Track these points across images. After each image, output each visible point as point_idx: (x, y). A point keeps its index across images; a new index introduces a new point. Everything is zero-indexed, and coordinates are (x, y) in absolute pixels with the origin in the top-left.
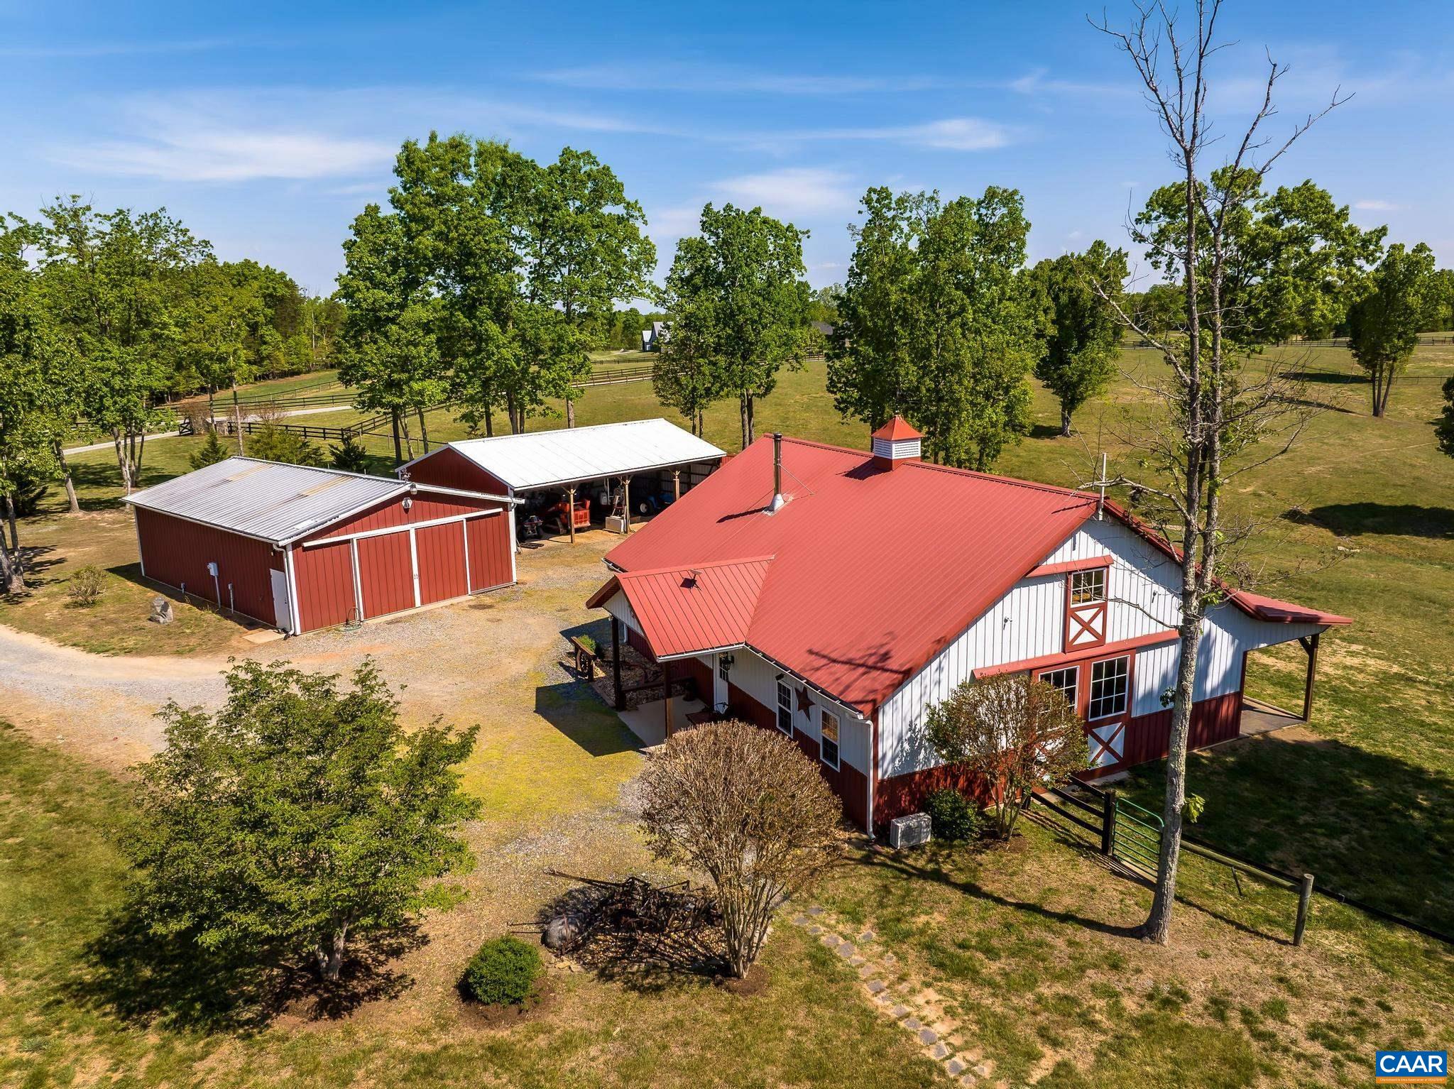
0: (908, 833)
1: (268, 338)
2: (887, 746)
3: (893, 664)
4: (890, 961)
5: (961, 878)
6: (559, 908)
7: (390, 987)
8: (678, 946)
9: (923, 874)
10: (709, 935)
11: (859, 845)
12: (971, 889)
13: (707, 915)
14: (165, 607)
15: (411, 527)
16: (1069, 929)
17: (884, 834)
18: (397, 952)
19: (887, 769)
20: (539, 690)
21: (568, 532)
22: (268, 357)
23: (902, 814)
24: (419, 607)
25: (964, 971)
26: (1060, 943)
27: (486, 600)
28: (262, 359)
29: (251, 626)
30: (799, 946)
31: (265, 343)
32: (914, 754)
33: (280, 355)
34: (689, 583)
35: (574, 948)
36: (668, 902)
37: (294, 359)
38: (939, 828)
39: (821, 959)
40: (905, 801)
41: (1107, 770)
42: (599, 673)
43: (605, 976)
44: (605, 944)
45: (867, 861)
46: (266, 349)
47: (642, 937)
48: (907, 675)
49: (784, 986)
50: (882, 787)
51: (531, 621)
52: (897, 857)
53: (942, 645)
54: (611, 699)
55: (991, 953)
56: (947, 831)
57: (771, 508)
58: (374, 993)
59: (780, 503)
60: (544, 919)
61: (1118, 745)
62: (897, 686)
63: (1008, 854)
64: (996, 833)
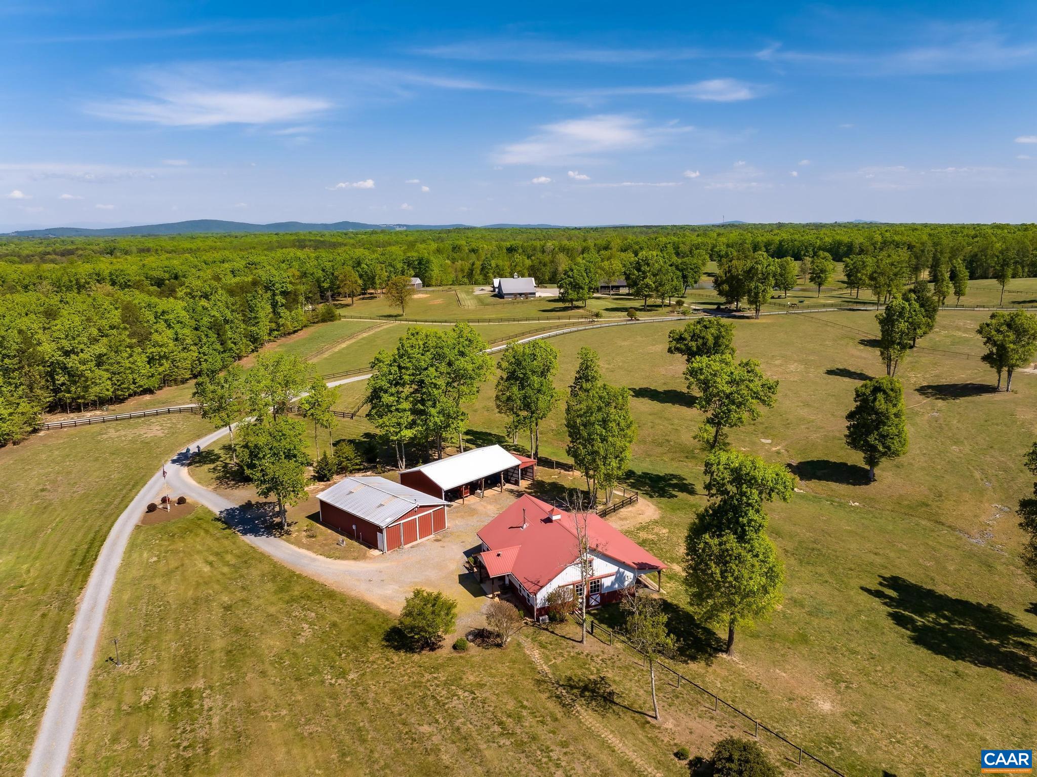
0: (543, 620)
1: (282, 314)
2: (538, 601)
3: (540, 584)
4: (532, 645)
5: (551, 630)
6: (470, 633)
7: (440, 647)
8: (492, 641)
9: (544, 629)
10: (498, 639)
11: (532, 622)
12: (552, 632)
13: (498, 635)
14: (343, 541)
15: (417, 517)
16: (568, 641)
17: (538, 620)
18: (440, 641)
19: (539, 606)
20: (460, 576)
21: (462, 498)
22: (283, 325)
23: (542, 615)
24: (419, 541)
25: (545, 648)
26: (565, 643)
27: (439, 537)
28: (279, 327)
29: (370, 548)
30: (515, 642)
31: (281, 317)
32: (545, 603)
33: (289, 323)
34: (499, 555)
35: (473, 641)
36: (490, 633)
37: (296, 324)
38: (550, 619)
39: (519, 644)
40: (543, 613)
41: (595, 606)
42: (475, 570)
43: (479, 646)
44: (479, 641)
45: (533, 626)
46: (281, 321)
47: (486, 639)
48: (542, 587)
49: (511, 648)
50: (538, 610)
51: (454, 547)
52: (539, 625)
53: (550, 580)
54: (479, 580)
55: (551, 644)
56: (552, 619)
57: (522, 527)
58: (438, 648)
59: (525, 526)
60: (467, 636)
61: (599, 599)
62: (539, 590)
63: (563, 625)
64: (562, 620)
